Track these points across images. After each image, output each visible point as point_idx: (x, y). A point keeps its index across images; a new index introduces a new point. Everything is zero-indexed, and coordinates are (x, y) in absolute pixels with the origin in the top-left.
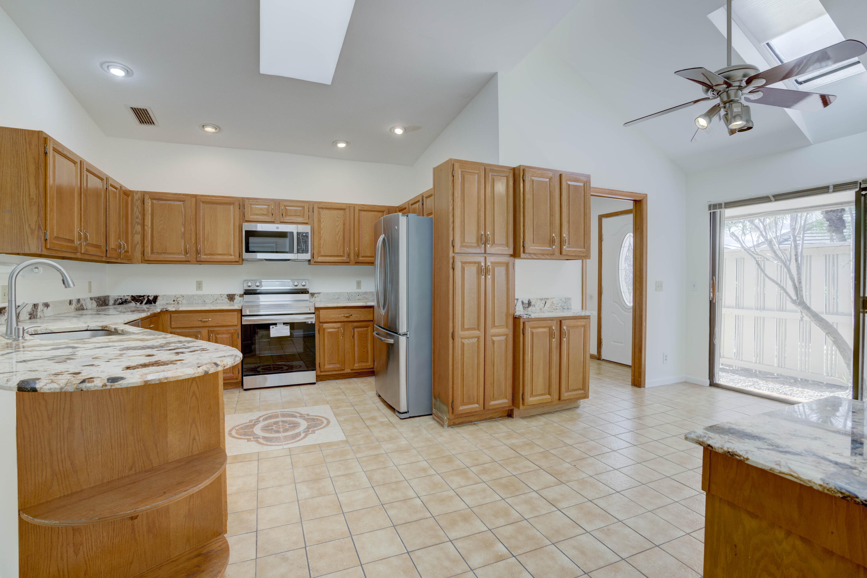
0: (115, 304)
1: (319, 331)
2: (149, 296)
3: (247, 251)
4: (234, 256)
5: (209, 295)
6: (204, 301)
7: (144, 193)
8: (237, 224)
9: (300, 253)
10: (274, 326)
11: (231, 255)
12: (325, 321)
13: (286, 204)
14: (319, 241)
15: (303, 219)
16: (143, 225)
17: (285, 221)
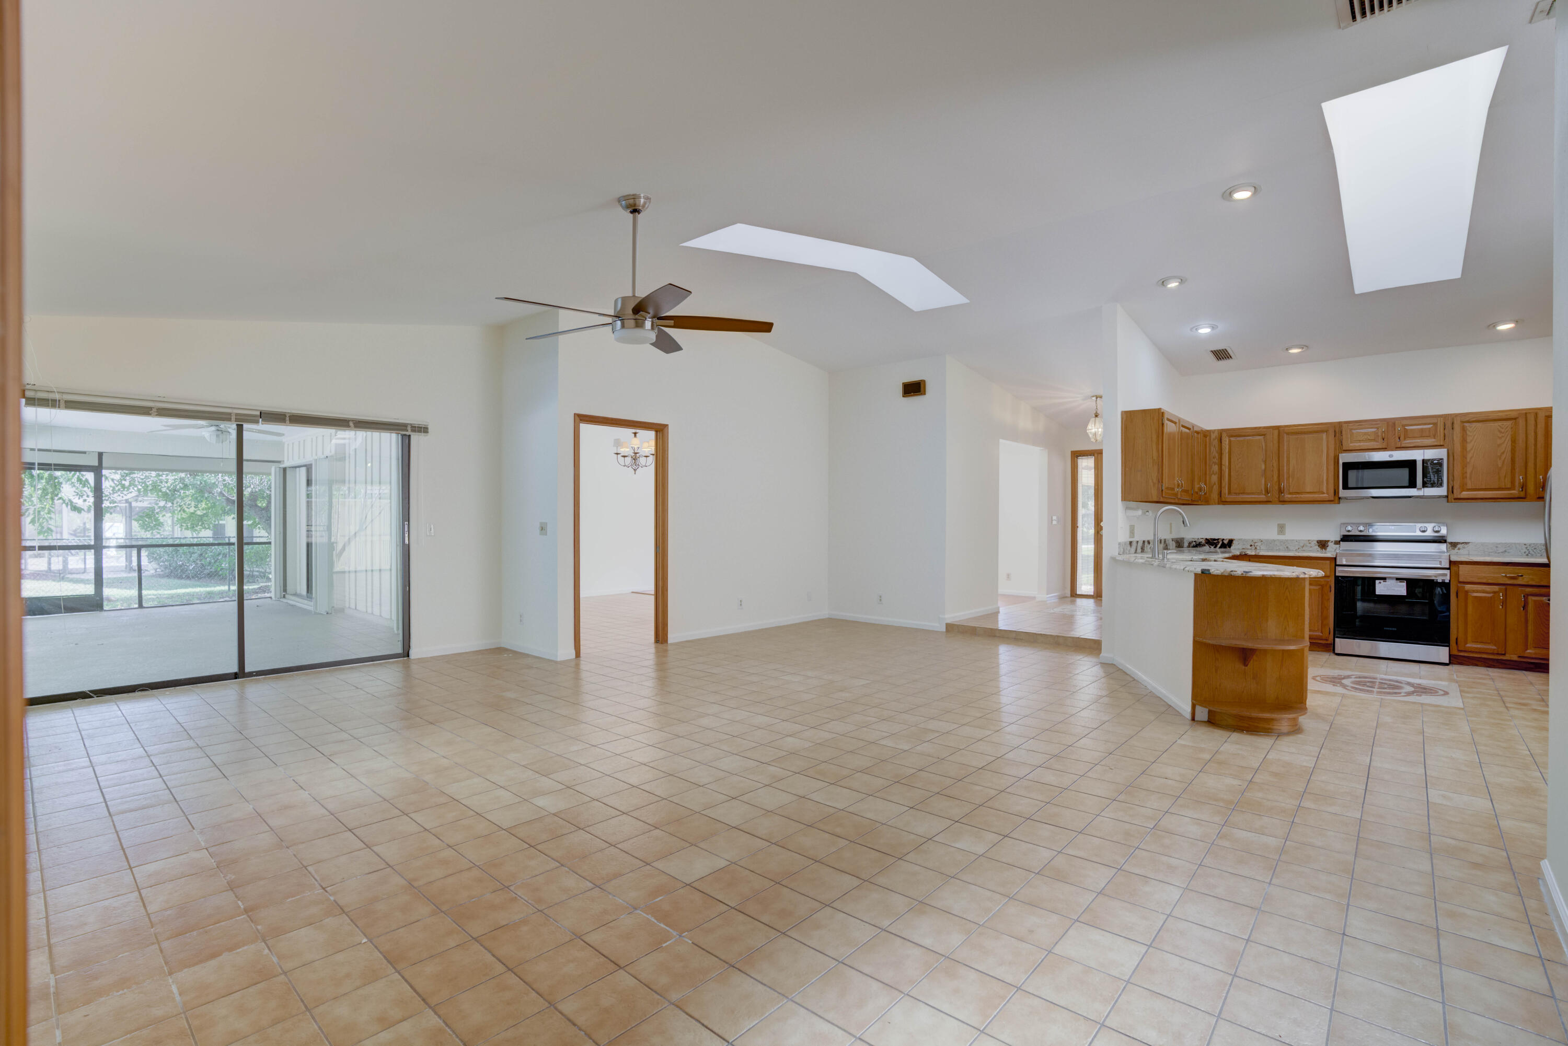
0: (1189, 547)
1: (1457, 593)
2: (1223, 539)
3: (1346, 487)
4: (1327, 493)
5: (1293, 540)
6: (1287, 547)
7: (1221, 432)
8: (1332, 455)
9: (1427, 487)
10: (1382, 581)
11: (1324, 493)
12: (1468, 581)
13: (1405, 422)
14: (1463, 468)
15: (1434, 440)
16: (1221, 465)
17: (1403, 445)
